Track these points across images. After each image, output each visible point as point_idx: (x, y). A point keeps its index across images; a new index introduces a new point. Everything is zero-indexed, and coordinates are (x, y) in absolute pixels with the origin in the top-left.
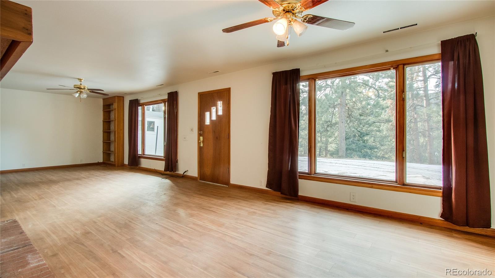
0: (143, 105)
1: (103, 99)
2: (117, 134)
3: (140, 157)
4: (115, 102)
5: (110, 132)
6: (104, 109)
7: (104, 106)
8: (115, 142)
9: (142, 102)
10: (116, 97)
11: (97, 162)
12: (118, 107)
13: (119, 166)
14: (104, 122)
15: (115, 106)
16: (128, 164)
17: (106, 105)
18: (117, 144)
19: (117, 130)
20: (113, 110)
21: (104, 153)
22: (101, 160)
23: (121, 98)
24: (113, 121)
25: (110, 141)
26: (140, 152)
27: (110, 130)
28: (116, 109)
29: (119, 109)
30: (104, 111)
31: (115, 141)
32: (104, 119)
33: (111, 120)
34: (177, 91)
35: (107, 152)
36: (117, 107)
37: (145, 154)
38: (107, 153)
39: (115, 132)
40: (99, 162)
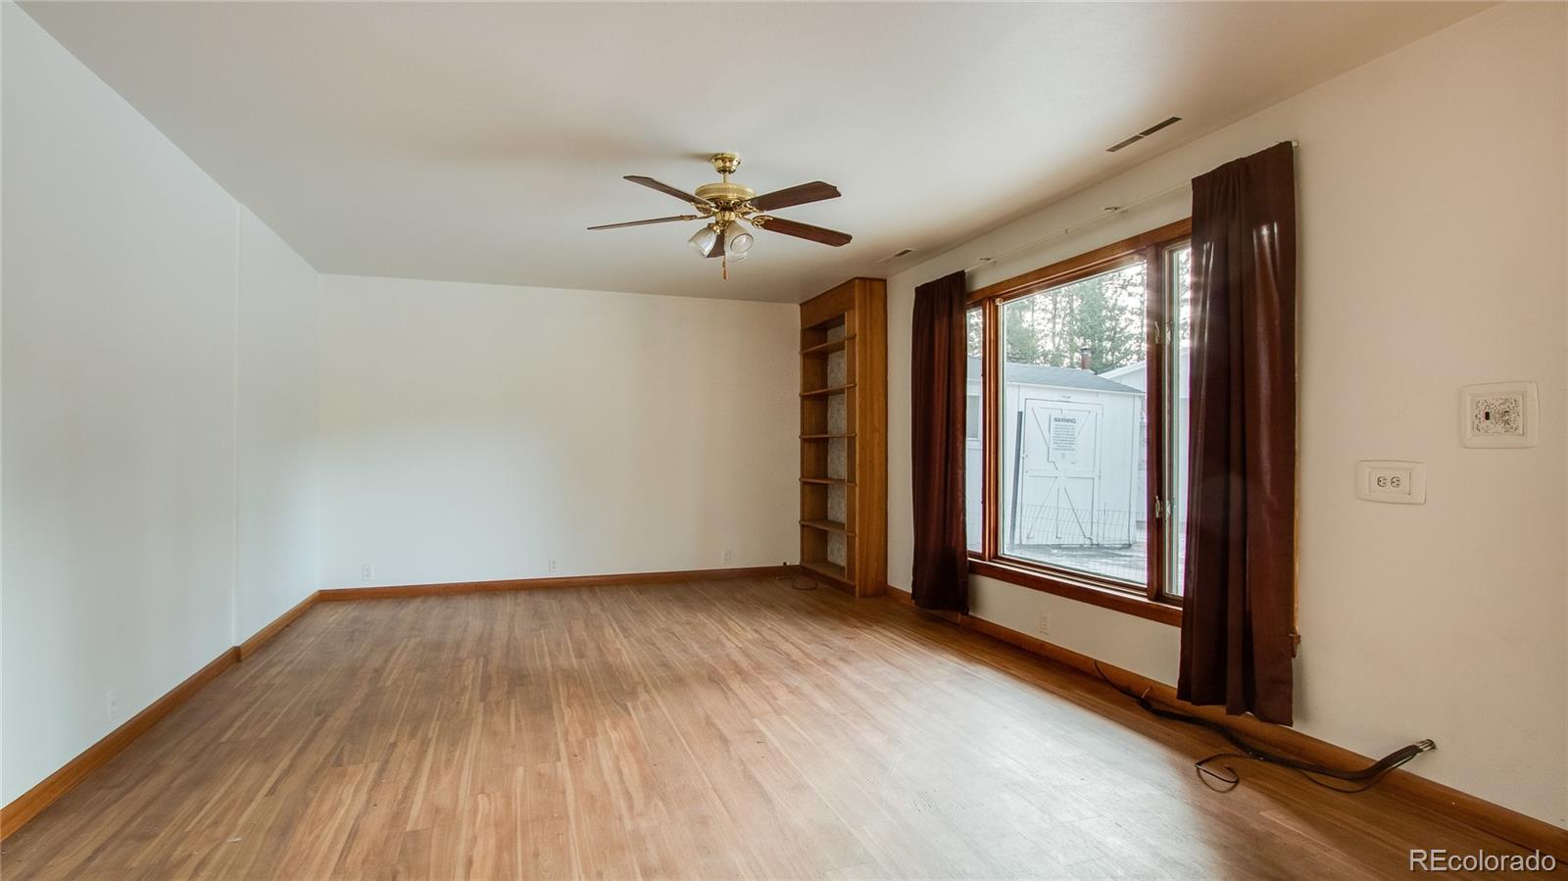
0: (992, 299)
1: (801, 305)
2: (861, 448)
3: (976, 569)
4: (853, 308)
5: (827, 440)
6: (803, 347)
7: (804, 332)
8: (854, 488)
9: (981, 283)
10: (857, 281)
11: (782, 565)
12: (863, 325)
13: (870, 596)
14: (803, 398)
15: (853, 322)
16: (914, 595)
17: (811, 328)
18: (860, 493)
19: (861, 431)
20: (840, 347)
21: (805, 529)
22: (794, 559)
23: (876, 283)
24: (842, 391)
25: (826, 477)
26: (974, 542)
27: (826, 433)
28: (854, 337)
29: (868, 332)
30: (806, 356)
31: (851, 478)
32: (806, 385)
33: (829, 389)
34: (1289, 143)
35: (816, 527)
36: (860, 329)
37: (1000, 554)
38: (814, 528)
39: (851, 441)
40: (788, 564)
